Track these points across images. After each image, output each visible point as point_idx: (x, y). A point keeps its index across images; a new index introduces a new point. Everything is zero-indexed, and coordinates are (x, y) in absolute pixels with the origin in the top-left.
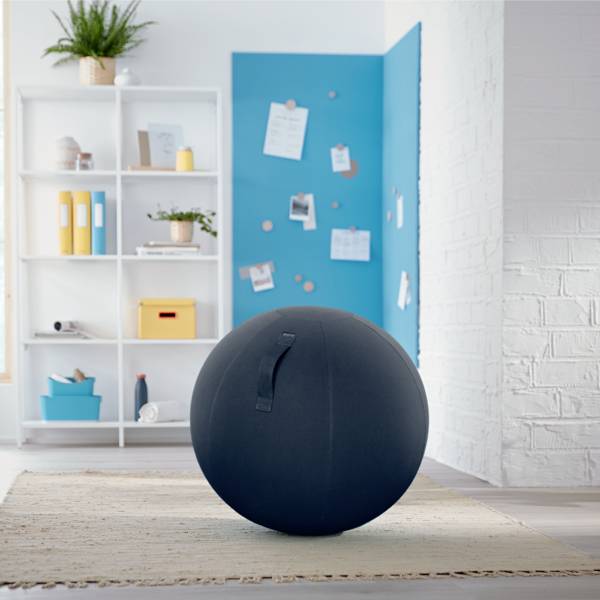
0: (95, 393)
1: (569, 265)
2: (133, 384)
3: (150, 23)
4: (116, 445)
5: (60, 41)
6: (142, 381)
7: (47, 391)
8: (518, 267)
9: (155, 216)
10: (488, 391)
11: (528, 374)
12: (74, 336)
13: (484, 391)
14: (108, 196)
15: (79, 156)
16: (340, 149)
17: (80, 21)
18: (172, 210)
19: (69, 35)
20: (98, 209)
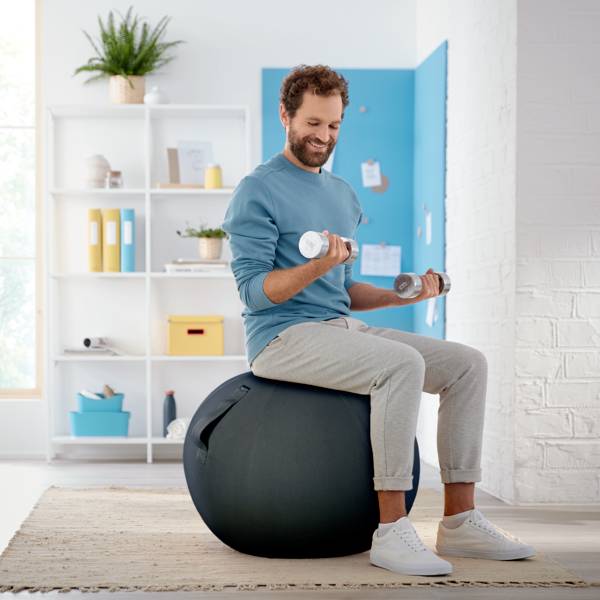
0: (124, 409)
1: (581, 287)
2: (162, 400)
3: (179, 42)
4: (144, 461)
5: (90, 60)
6: (171, 398)
7: (77, 407)
8: (530, 290)
9: (184, 233)
10: (503, 411)
11: (541, 395)
12: (103, 353)
13: (499, 411)
14: (137, 213)
15: (109, 174)
16: (371, 164)
17: (110, 40)
18: (202, 227)
19: (99, 53)
20: (127, 226)
